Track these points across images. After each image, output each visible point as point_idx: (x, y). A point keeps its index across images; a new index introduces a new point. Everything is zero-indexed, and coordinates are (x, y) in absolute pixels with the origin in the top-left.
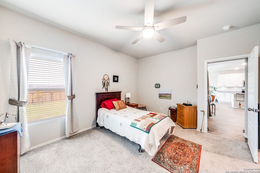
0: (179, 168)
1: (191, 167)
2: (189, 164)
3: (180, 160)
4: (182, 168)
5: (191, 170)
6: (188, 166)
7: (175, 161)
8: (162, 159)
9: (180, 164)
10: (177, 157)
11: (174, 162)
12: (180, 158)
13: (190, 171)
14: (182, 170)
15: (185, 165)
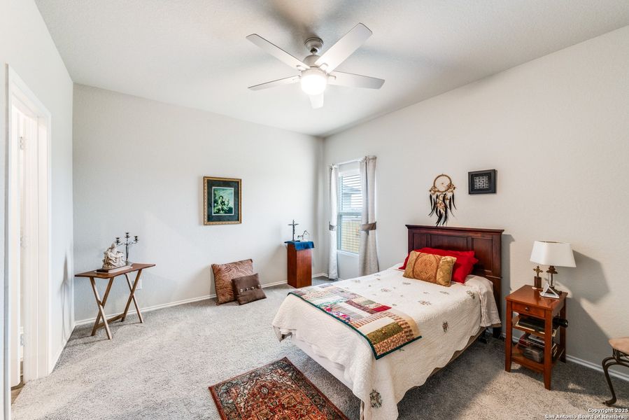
0: (249, 387)
1: (236, 408)
2: (243, 410)
3: (261, 400)
4: (246, 391)
5: (232, 403)
6: (242, 405)
7: (265, 391)
8: (280, 372)
9: (254, 395)
10: (272, 401)
11: (264, 386)
12: (265, 403)
13: (232, 400)
14: (242, 388)
15: (247, 401)
